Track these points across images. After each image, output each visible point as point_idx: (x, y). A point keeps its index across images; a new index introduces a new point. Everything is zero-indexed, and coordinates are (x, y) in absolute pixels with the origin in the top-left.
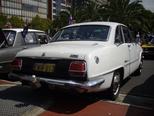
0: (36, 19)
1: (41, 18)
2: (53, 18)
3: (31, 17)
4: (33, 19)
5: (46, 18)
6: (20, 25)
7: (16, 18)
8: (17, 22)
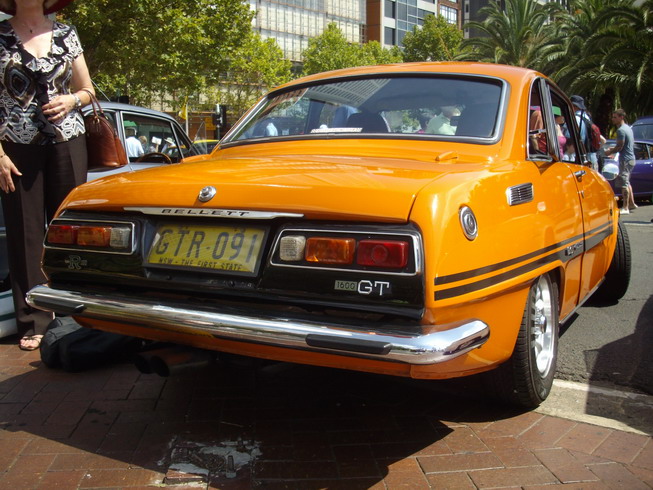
0: (329, 41)
3: (294, 35)
4: (311, 44)
5: (357, 40)
6: (267, 70)
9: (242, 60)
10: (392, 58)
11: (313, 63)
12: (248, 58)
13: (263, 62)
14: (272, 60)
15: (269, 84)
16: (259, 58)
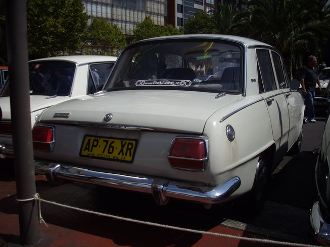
0: (146, 25)
1: (156, 23)
2: (178, 25)
3: (130, 22)
4: (138, 27)
5: (163, 24)
6: (113, 40)
7: (103, 23)
8: (105, 32)
9: (101, 35)
10: (179, 33)
11: (138, 36)
12: (103, 34)
13: (111, 36)
14: (116, 35)
15: (114, 47)
16: (108, 34)
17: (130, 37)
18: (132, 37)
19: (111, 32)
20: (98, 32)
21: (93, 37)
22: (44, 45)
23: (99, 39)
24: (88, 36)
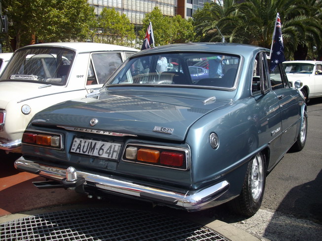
0: (154, 15)
1: (165, 13)
2: (187, 16)
3: (142, 11)
5: (172, 14)
6: (122, 29)
7: (112, 12)
8: (114, 22)
9: (110, 24)
13: (120, 25)
14: (124, 24)
15: (122, 35)
16: (117, 24)
17: (139, 26)
18: (141, 26)
19: (119, 21)
20: (107, 21)
21: (103, 26)
22: (49, 35)
23: (108, 28)
24: (97, 25)
